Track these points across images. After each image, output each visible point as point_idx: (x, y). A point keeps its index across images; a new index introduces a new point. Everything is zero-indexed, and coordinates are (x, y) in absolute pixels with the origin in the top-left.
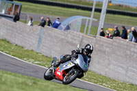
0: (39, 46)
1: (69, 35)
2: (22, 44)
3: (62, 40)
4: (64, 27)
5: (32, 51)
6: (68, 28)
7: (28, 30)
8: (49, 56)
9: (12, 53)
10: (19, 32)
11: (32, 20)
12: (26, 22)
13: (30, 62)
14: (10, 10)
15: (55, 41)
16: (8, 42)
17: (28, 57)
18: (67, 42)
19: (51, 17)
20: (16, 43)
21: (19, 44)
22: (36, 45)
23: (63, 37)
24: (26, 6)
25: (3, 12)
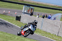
0: (41, 27)
1: (55, 22)
3: (52, 24)
4: (53, 18)
5: (38, 29)
6: (55, 19)
8: (46, 31)
12: (36, 16)
13: (38, 34)
14: (29, 11)
15: (49, 25)
17: (37, 32)
18: (54, 25)
19: (47, 14)
22: (40, 27)
24: (36, 9)
25: (26, 12)
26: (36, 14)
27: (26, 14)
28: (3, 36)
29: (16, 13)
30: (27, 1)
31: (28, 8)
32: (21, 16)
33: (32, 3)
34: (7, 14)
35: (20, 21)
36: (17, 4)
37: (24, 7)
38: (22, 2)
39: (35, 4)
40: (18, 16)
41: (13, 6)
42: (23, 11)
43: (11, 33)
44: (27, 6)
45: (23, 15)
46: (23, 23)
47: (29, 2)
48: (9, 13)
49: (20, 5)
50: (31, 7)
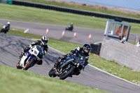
7: (137, 51)
9: (120, 75)
10: (128, 53)
12: (135, 44)
13: (139, 84)
16: (116, 63)
17: (137, 79)
20: (125, 64)
21: (127, 65)
24: (136, 27)
25: (112, 33)
26: (135, 40)
27: (112, 40)
28: (60, 88)
29: (90, 36)
30: (115, 10)
31: (118, 24)
32: (101, 44)
33: (127, 13)
34: (70, 38)
35: (99, 54)
36: (93, 17)
37: (107, 22)
38: (103, 12)
39: (134, 16)
40: (95, 44)
41: (83, 20)
42: (105, 33)
43: (78, 83)
44: (116, 20)
45: (107, 41)
46: (107, 59)
48: (75, 37)
49: (100, 19)
50: (124, 23)
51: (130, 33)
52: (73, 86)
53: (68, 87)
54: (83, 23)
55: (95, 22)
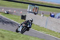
0: (46, 25)
1: (59, 21)
2: (39, 25)
3: (56, 23)
5: (43, 27)
6: (59, 17)
7: (41, 18)
8: (51, 30)
10: (38, 19)
11: (43, 14)
12: (40, 15)
13: (42, 32)
15: (53, 23)
17: (42, 30)
18: (59, 24)
19: (51, 13)
20: (36, 24)
21: (37, 24)
22: (45, 25)
23: (57, 21)
24: (41, 8)
25: (31, 11)
26: (41, 13)
27: (31, 13)
28: (9, 35)
29: (21, 12)
30: (32, 0)
31: (33, 7)
32: (26, 15)
33: (37, 2)
34: (13, 13)
35: (25, 19)
36: (23, 4)
37: (29, 6)
38: (27, 1)
39: (40, 3)
40: (23, 15)
42: (28, 10)
44: (32, 5)
45: (29, 14)
47: (33, 2)
48: (15, 12)
50: (36, 6)
51: (39, 10)
52: (15, 33)
53: (12, 34)
54: (18, 6)
55: (23, 6)
